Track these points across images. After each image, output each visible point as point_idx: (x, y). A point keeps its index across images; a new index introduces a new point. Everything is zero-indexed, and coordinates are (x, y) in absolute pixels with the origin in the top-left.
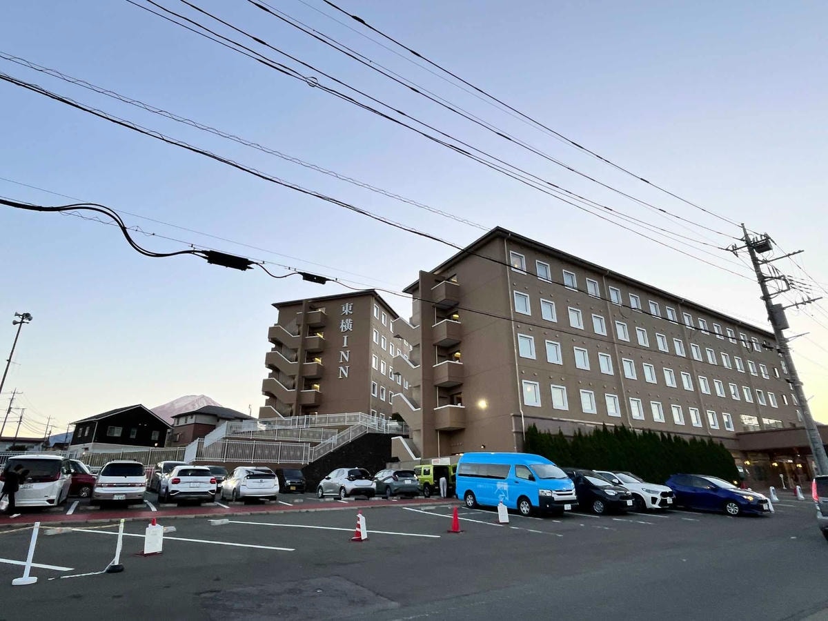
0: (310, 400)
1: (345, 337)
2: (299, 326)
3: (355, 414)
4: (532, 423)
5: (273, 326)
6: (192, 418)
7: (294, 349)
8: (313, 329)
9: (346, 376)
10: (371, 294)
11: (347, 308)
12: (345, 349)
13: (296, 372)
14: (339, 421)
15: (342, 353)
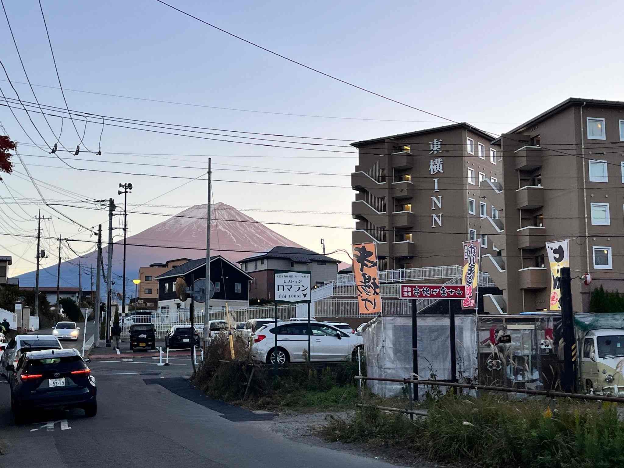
0: (404, 252)
1: (436, 180)
2: (383, 170)
3: (452, 267)
4: (599, 287)
5: (354, 171)
6: (262, 263)
7: (380, 198)
8: (400, 173)
9: (440, 224)
10: (463, 127)
11: (435, 146)
12: (436, 194)
13: (385, 223)
14: (436, 275)
15: (434, 198)
